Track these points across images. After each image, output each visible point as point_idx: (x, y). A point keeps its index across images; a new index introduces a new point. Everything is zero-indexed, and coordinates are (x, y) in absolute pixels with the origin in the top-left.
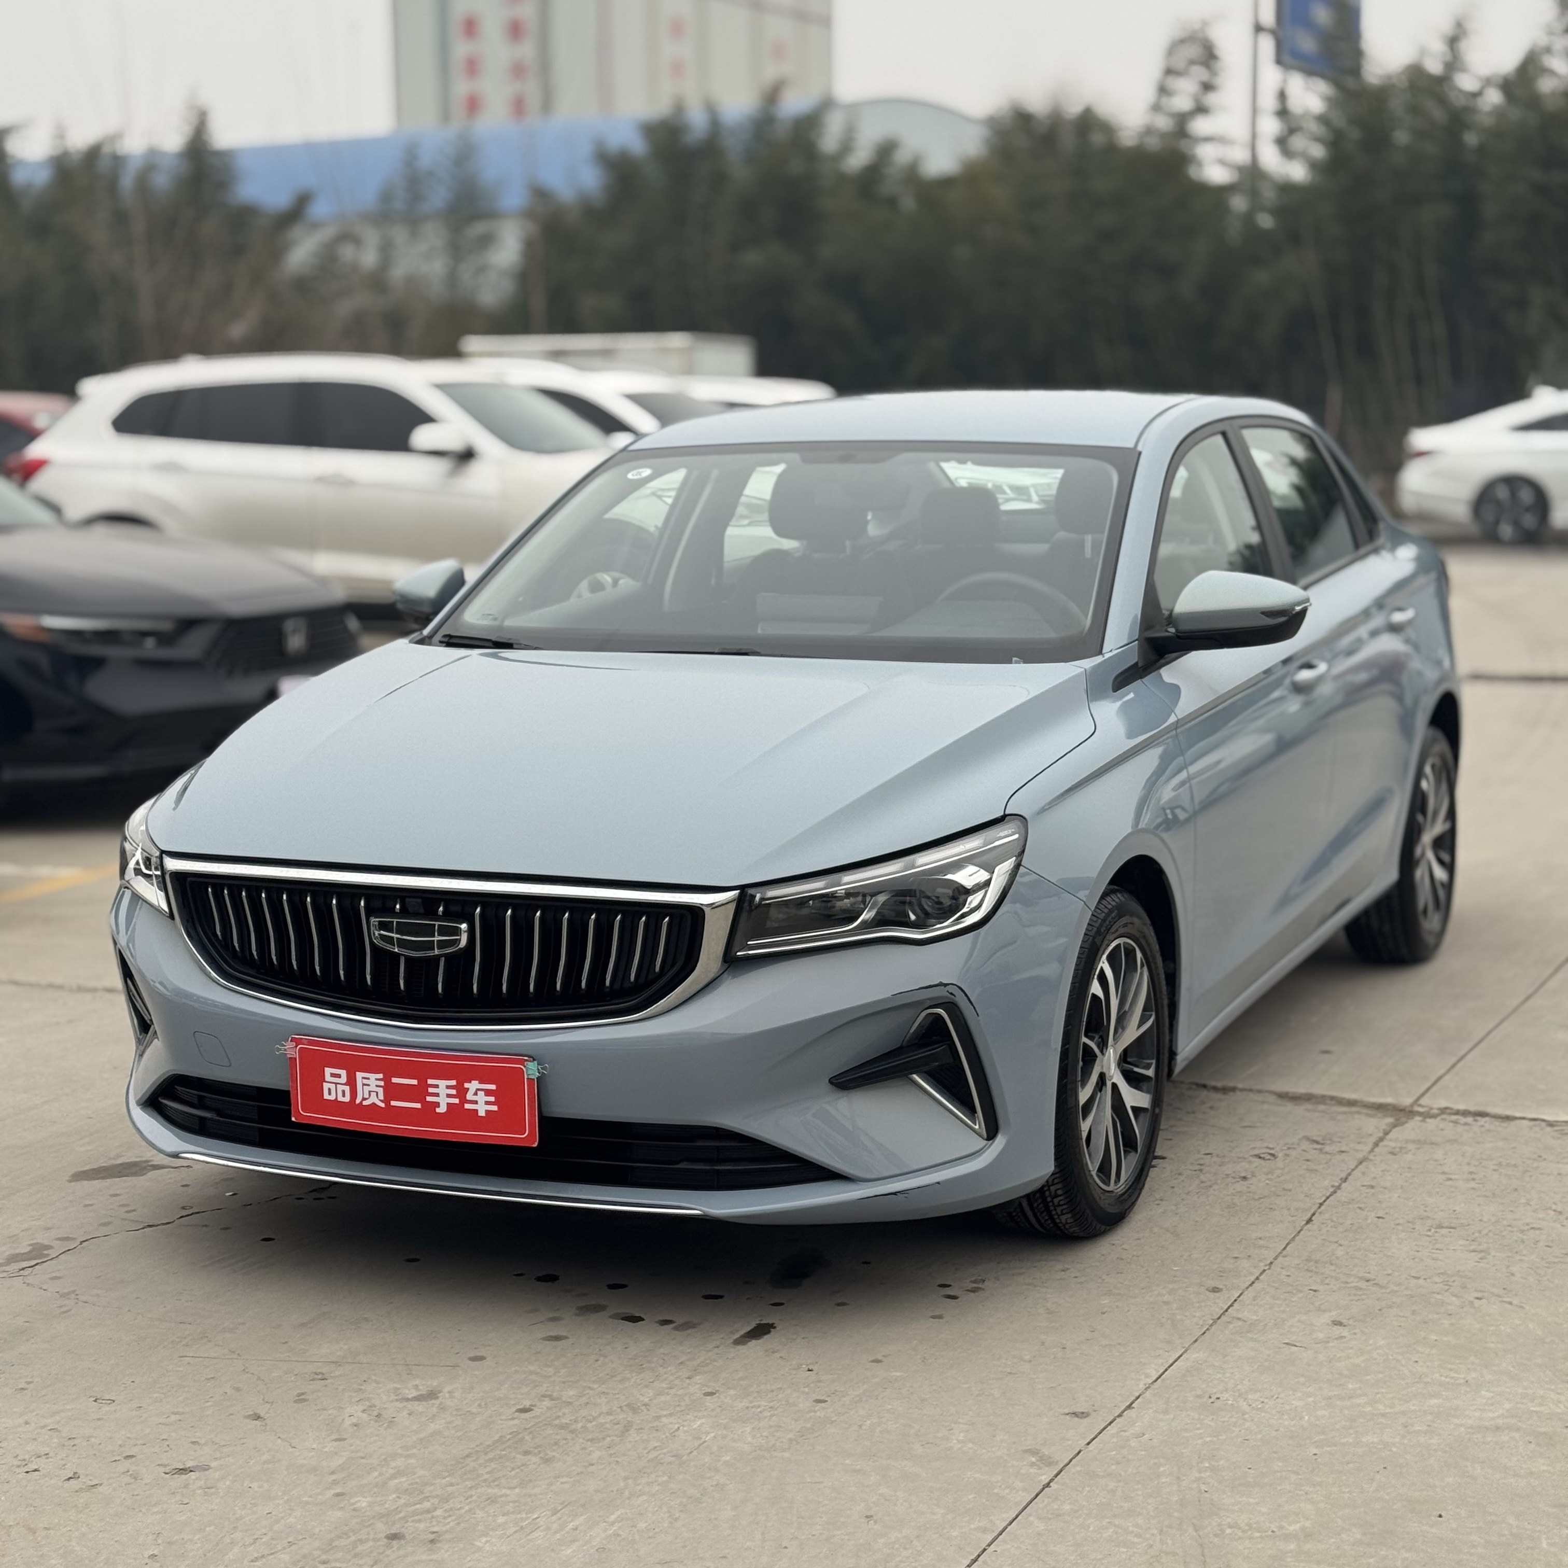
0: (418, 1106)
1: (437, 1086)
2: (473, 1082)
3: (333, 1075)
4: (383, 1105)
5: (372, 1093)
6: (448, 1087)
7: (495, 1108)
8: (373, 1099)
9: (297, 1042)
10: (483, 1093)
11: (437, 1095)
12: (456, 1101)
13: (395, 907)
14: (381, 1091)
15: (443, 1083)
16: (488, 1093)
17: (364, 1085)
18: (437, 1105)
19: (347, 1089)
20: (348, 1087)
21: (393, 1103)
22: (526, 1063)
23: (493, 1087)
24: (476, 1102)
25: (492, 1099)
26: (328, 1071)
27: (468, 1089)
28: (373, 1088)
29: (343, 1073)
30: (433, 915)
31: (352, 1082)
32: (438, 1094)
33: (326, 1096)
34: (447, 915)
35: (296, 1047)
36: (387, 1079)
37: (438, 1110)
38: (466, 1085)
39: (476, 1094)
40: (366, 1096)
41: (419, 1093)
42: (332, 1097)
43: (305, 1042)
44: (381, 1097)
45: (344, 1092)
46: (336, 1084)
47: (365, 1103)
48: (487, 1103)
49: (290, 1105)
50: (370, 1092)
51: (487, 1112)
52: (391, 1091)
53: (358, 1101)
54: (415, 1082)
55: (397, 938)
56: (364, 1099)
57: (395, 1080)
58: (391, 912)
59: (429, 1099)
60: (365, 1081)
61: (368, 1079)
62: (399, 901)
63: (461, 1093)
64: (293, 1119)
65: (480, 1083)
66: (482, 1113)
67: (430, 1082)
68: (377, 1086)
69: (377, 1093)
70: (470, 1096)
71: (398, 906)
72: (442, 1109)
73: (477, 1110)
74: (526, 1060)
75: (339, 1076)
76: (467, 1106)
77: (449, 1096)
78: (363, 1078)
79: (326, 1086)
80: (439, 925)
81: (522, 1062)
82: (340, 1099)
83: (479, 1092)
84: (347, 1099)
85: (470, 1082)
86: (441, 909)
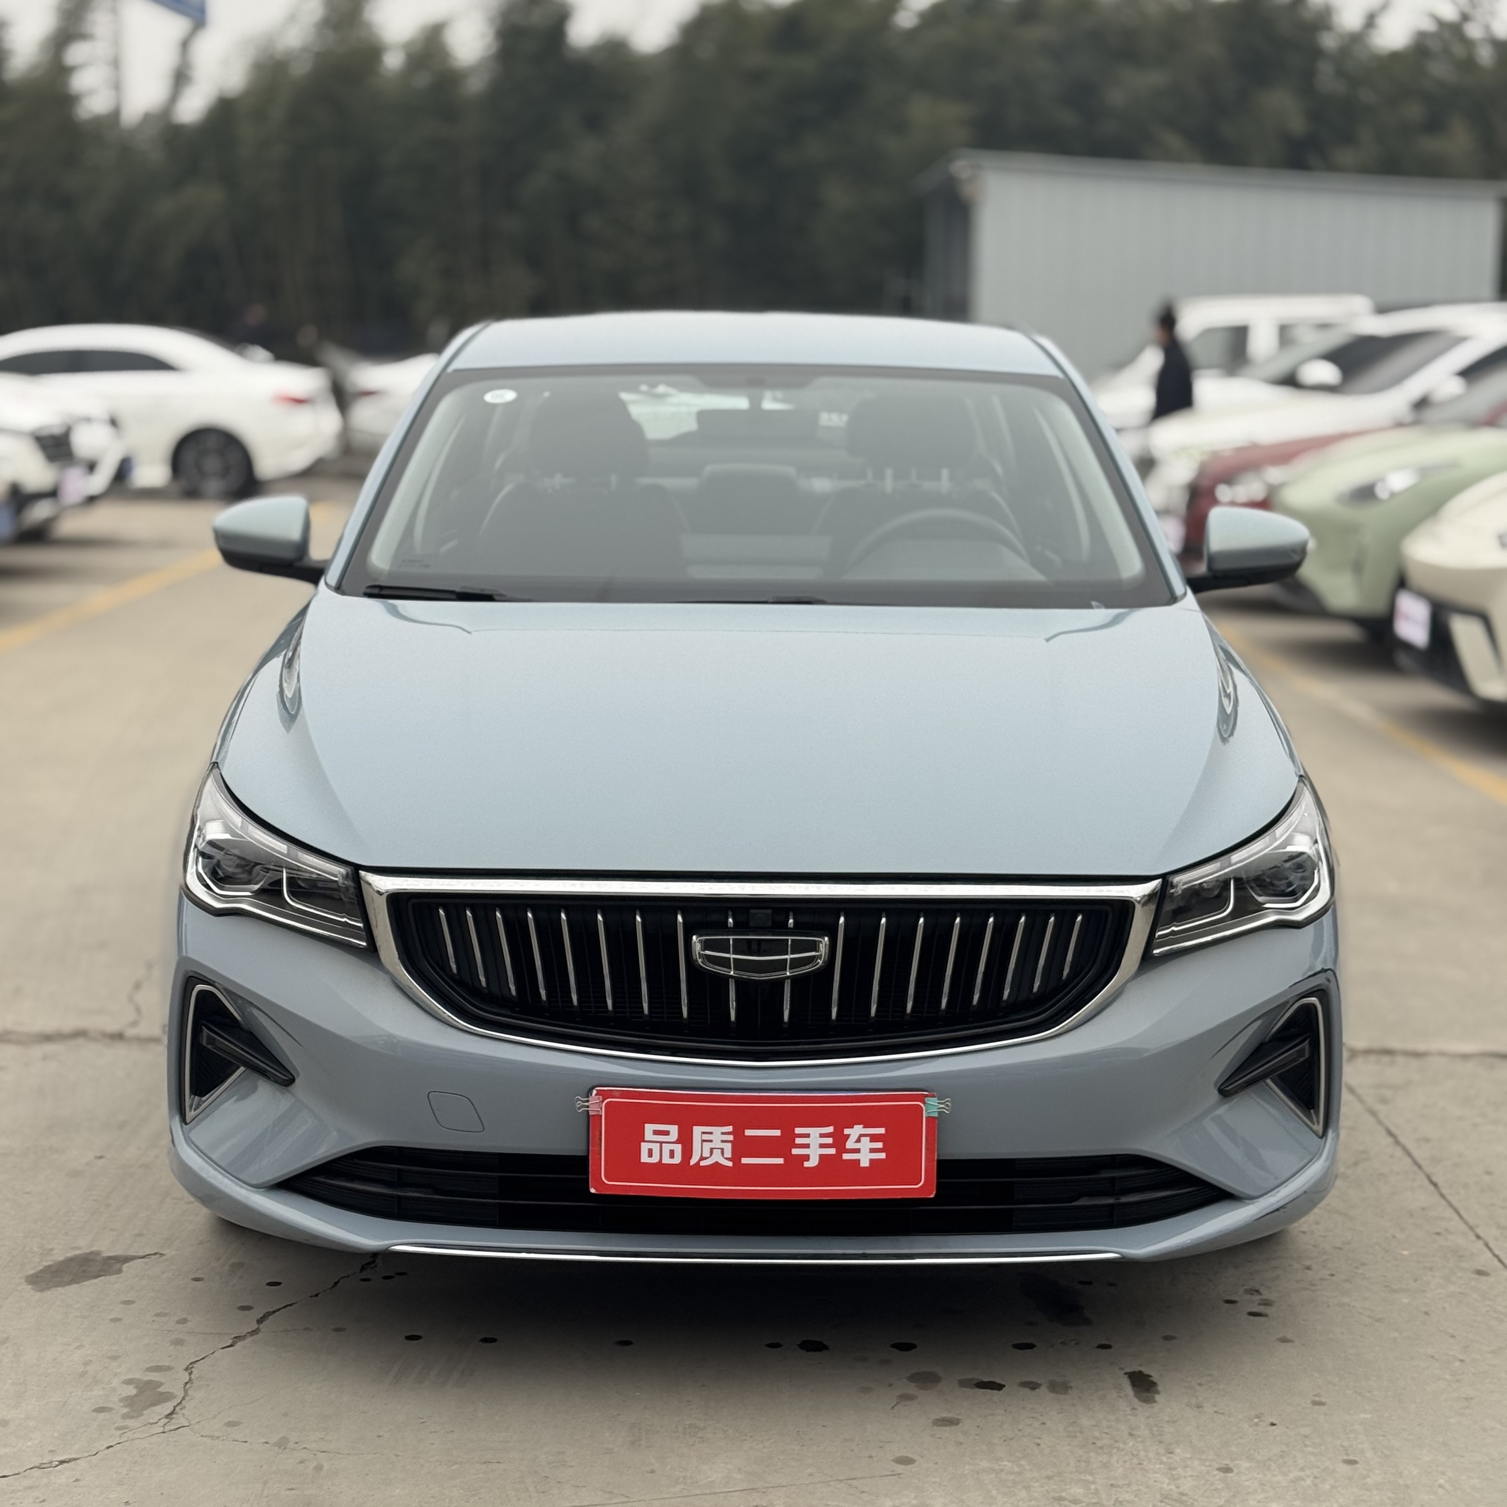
0: (780, 1161)
1: (807, 1136)
2: (856, 1127)
3: (656, 1133)
4: (730, 1164)
5: (714, 1150)
6: (822, 1136)
7: (882, 1156)
8: (717, 1158)
9: (604, 1095)
10: (868, 1138)
11: (807, 1146)
12: (832, 1151)
13: (727, 921)
14: (728, 1148)
15: (815, 1132)
16: (874, 1138)
17: (704, 1141)
18: (807, 1158)
19: (678, 1148)
20: (680, 1146)
21: (745, 1161)
22: (926, 1099)
23: (882, 1131)
24: (857, 1151)
25: (879, 1145)
26: (649, 1128)
27: (848, 1136)
28: (717, 1144)
29: (674, 1130)
30: (781, 928)
31: (685, 1140)
32: (809, 1144)
33: (645, 1158)
34: (799, 928)
35: (603, 1102)
36: (738, 1133)
37: (807, 1164)
38: (847, 1131)
39: (858, 1141)
40: (706, 1153)
41: (783, 1145)
42: (655, 1159)
43: (617, 1094)
44: (728, 1154)
45: (672, 1154)
46: (661, 1143)
47: (703, 1163)
48: (873, 1151)
49: (587, 1173)
50: (712, 1150)
51: (872, 1161)
52: (742, 1146)
53: (693, 1162)
54: (777, 1133)
55: (734, 959)
56: (702, 1158)
57: (749, 1133)
58: (722, 927)
59: (795, 1151)
60: (706, 1137)
61: (711, 1133)
62: (730, 913)
63: (840, 1141)
64: (593, 1191)
65: (864, 1127)
66: (865, 1163)
67: (798, 1131)
68: (723, 1141)
69: (722, 1150)
70: (850, 1144)
71: (731, 920)
72: (813, 1162)
73: (858, 1161)
74: (927, 1096)
75: (667, 1133)
76: (846, 1156)
77: (822, 1146)
78: (703, 1133)
79: (645, 1147)
80: (792, 940)
81: (922, 1099)
82: (666, 1160)
83: (862, 1139)
84: (677, 1159)
85: (852, 1127)
86: (791, 921)
